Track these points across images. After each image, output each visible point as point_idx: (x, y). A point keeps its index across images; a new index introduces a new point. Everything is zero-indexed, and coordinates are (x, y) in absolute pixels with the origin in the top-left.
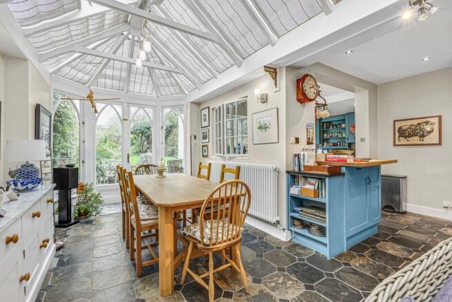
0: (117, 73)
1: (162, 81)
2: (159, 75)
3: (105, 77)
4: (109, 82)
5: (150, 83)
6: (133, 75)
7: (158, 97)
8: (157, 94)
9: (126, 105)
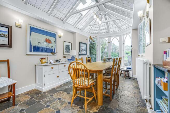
0: (104, 27)
1: (120, 24)
2: (118, 22)
3: (101, 30)
4: (103, 31)
5: (116, 27)
6: (109, 26)
7: (121, 31)
8: (120, 30)
9: (109, 37)
